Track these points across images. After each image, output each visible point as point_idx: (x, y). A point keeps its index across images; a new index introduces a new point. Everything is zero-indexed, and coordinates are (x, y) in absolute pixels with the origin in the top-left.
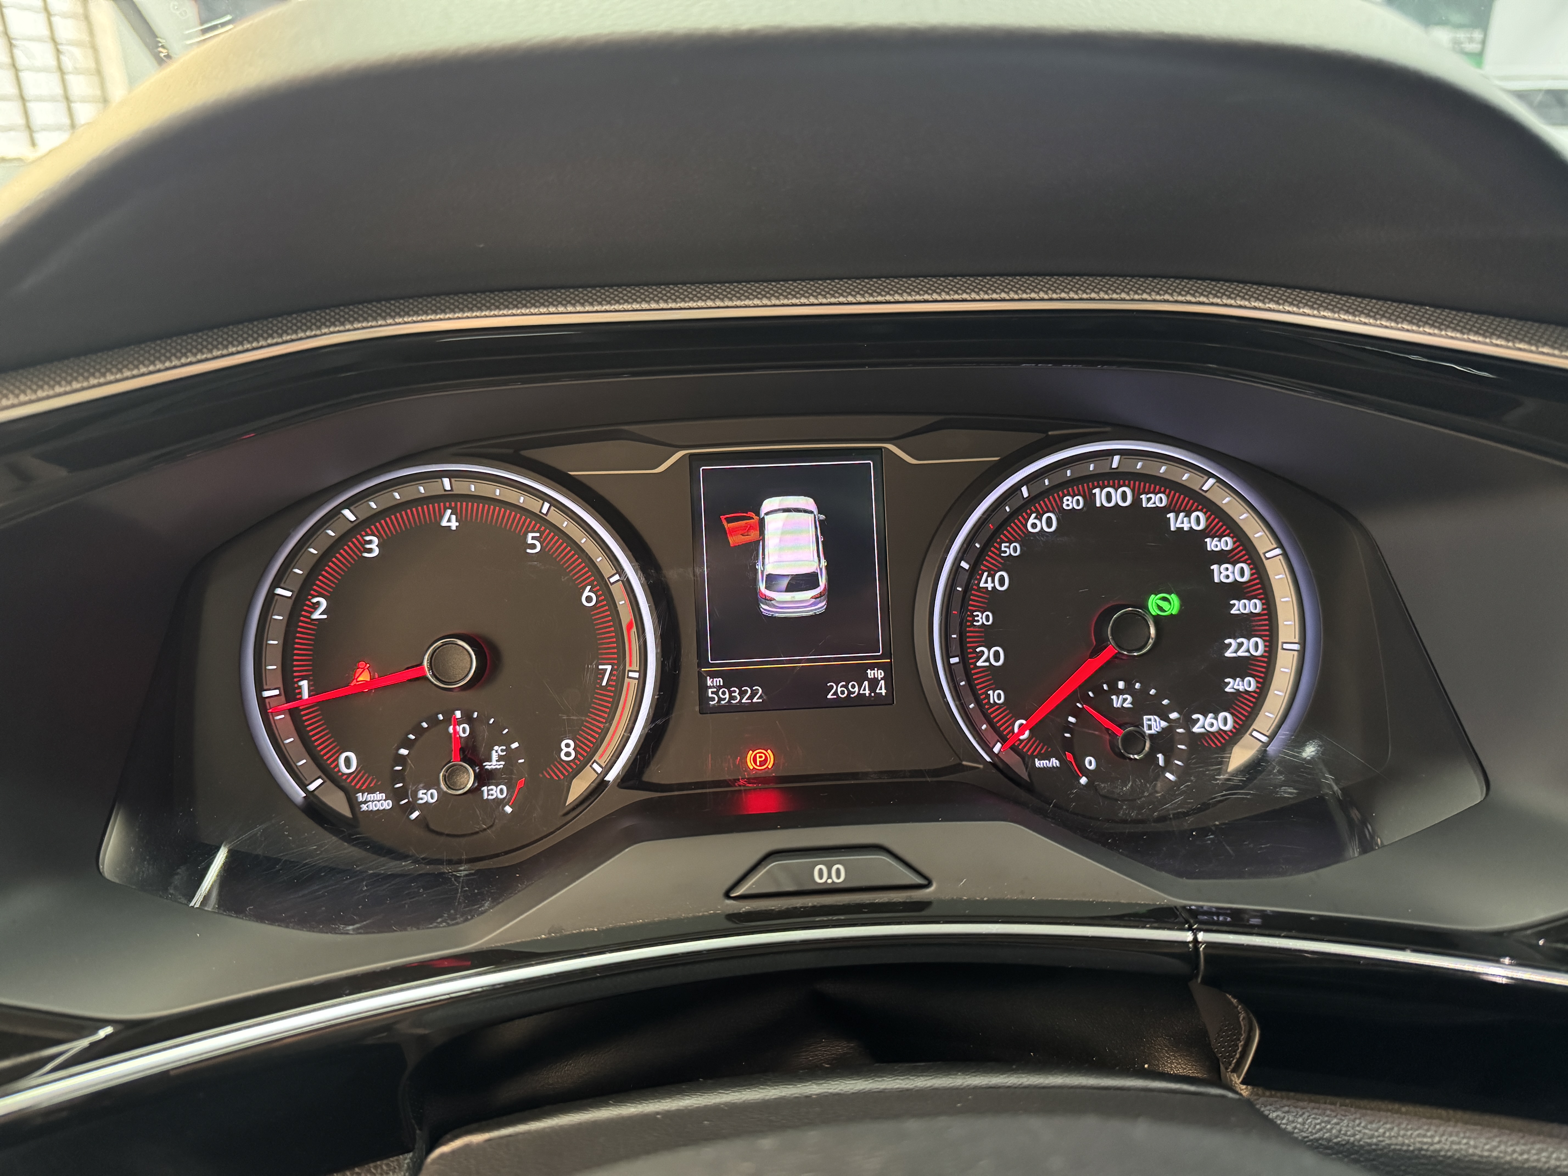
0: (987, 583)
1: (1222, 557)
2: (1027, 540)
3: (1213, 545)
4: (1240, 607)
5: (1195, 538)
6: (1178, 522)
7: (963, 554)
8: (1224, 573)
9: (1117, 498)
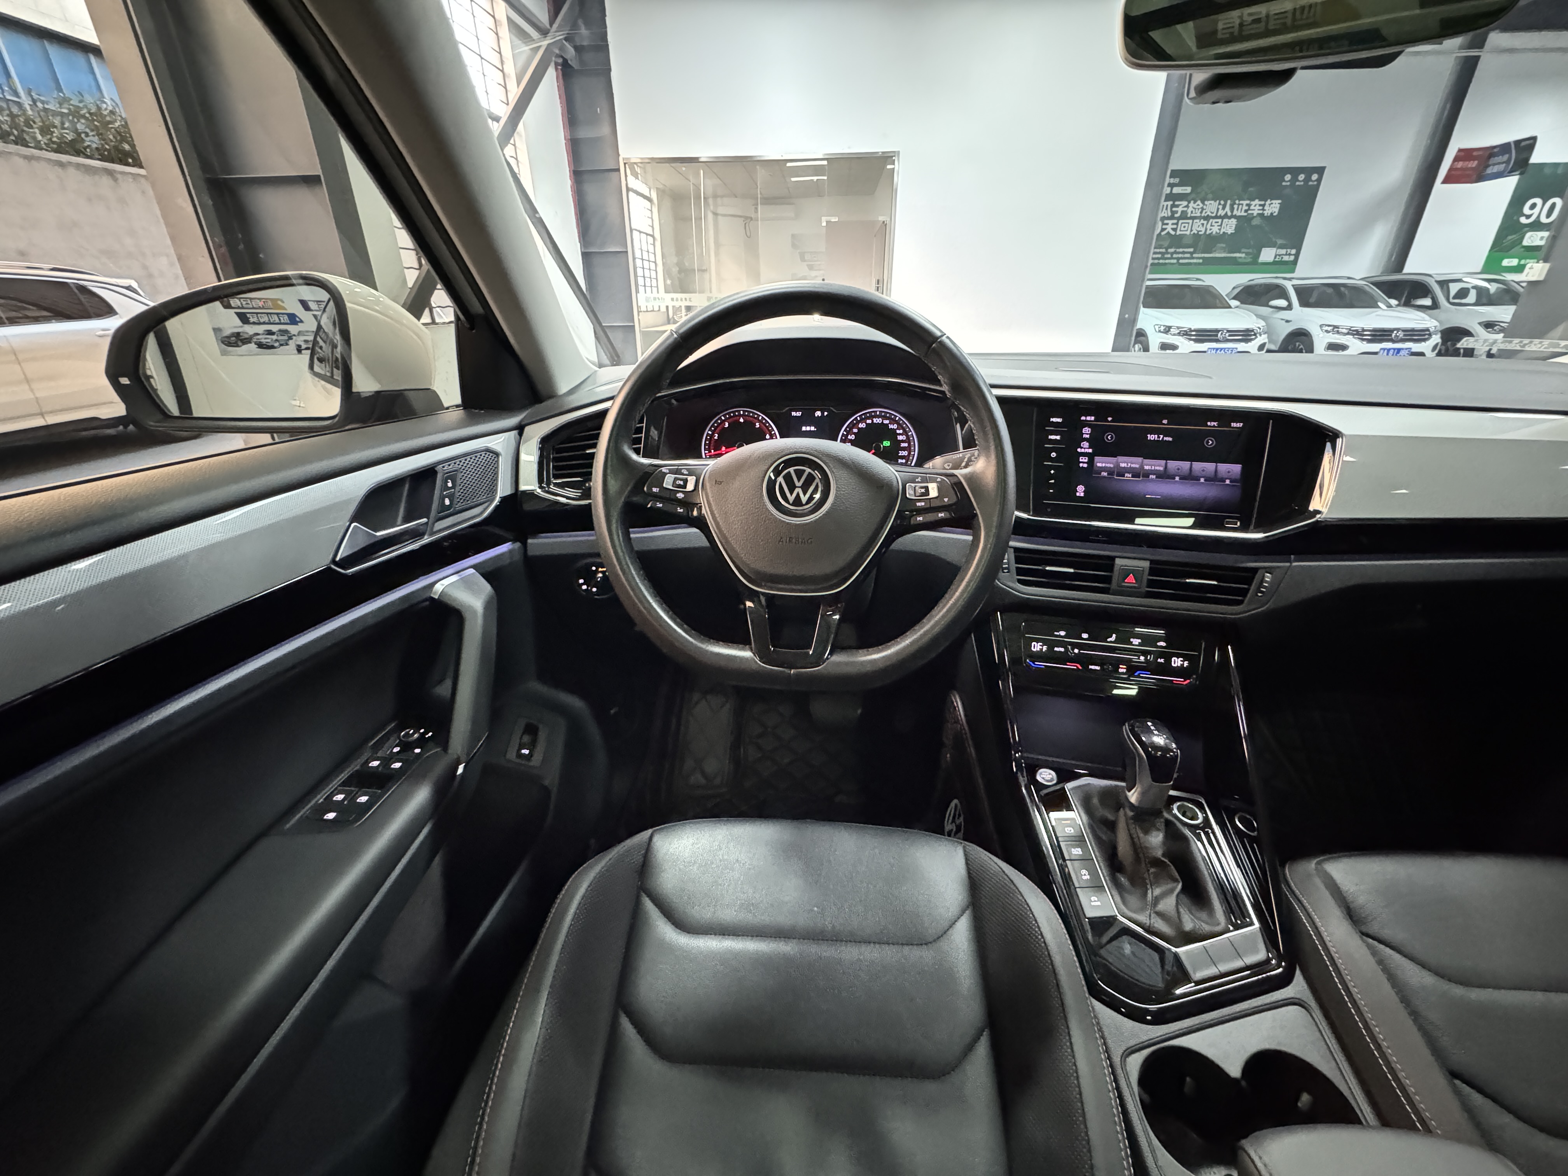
0: (849, 437)
1: (900, 434)
2: (859, 429)
3: (898, 432)
4: (903, 445)
5: (895, 430)
6: (891, 426)
7: (845, 430)
8: (900, 438)
9: (878, 421)
